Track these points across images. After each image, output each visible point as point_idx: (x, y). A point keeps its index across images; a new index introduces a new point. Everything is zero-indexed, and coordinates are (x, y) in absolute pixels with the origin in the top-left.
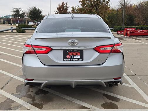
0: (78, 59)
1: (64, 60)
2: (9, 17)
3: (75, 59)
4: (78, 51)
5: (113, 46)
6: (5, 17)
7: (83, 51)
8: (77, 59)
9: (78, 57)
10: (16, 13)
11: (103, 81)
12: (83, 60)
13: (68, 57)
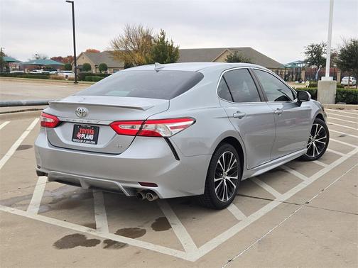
1: (72, 140)
2: (299, 65)
3: (87, 140)
4: (91, 127)
5: (142, 124)
6: (289, 66)
7: (98, 128)
8: (89, 140)
9: (91, 137)
10: (314, 56)
11: (120, 185)
12: (96, 143)
13: (79, 135)
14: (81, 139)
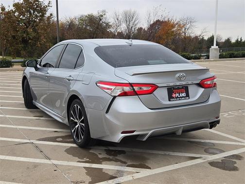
0: (184, 97)
1: (169, 100)
3: (181, 97)
4: (183, 87)
7: (187, 87)
9: (184, 95)
12: (189, 98)
13: (174, 95)
14: (176, 98)
